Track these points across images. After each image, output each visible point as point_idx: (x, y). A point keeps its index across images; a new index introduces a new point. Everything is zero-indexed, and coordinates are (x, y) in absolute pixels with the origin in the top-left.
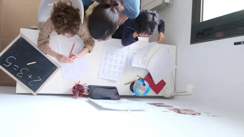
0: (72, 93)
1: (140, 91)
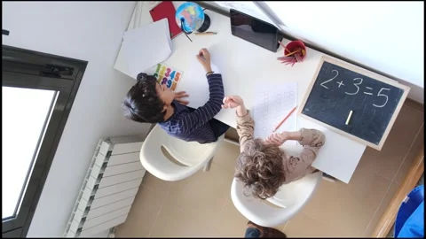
1: (193, 13)
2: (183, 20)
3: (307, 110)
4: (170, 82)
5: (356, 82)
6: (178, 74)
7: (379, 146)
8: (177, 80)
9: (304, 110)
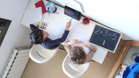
0: (90, 20)
1: (52, 6)
2: (48, 8)
3: (91, 41)
4: (44, 27)
5: (106, 31)
6: (46, 24)
7: (114, 52)
8: (46, 26)
9: (90, 40)
